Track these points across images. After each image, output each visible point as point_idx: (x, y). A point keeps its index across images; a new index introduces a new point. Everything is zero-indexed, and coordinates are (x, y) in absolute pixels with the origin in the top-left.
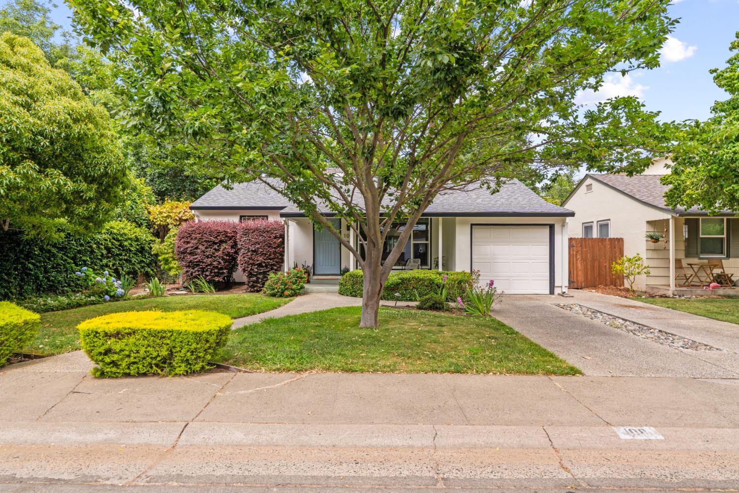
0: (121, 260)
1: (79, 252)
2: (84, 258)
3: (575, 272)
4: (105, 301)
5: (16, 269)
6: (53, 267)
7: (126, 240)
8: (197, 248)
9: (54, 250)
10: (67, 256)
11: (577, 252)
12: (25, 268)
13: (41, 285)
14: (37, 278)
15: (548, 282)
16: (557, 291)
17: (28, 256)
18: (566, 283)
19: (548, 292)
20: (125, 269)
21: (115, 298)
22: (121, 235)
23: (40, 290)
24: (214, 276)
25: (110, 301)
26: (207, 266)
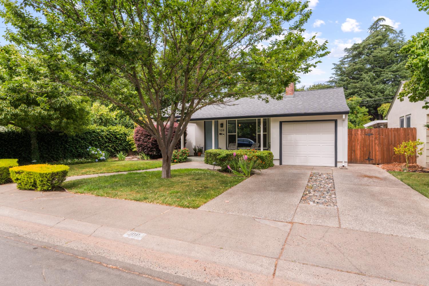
0: (117, 144)
1: (93, 140)
2: (95, 143)
3: (374, 152)
4: (96, 162)
5: (61, 147)
6: (79, 147)
7: (118, 135)
8: (140, 138)
9: (80, 140)
10: (86, 142)
11: (376, 138)
12: (65, 148)
13: (74, 154)
14: (72, 151)
15: (334, 158)
16: (339, 165)
17: (66, 142)
18: (346, 160)
19: (334, 165)
20: (119, 148)
21: (100, 161)
22: (115, 133)
23: (73, 156)
24: (149, 152)
25: (98, 162)
26: (145, 147)
